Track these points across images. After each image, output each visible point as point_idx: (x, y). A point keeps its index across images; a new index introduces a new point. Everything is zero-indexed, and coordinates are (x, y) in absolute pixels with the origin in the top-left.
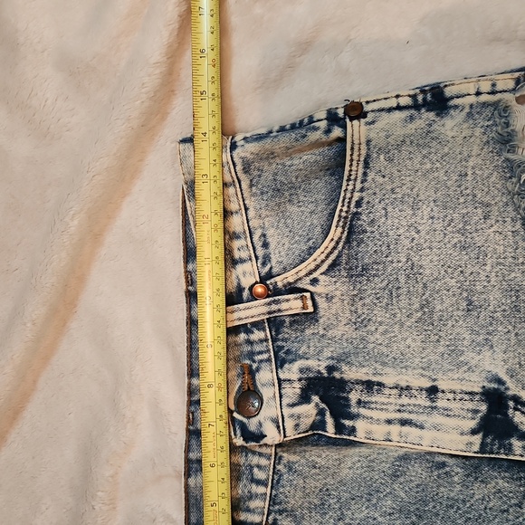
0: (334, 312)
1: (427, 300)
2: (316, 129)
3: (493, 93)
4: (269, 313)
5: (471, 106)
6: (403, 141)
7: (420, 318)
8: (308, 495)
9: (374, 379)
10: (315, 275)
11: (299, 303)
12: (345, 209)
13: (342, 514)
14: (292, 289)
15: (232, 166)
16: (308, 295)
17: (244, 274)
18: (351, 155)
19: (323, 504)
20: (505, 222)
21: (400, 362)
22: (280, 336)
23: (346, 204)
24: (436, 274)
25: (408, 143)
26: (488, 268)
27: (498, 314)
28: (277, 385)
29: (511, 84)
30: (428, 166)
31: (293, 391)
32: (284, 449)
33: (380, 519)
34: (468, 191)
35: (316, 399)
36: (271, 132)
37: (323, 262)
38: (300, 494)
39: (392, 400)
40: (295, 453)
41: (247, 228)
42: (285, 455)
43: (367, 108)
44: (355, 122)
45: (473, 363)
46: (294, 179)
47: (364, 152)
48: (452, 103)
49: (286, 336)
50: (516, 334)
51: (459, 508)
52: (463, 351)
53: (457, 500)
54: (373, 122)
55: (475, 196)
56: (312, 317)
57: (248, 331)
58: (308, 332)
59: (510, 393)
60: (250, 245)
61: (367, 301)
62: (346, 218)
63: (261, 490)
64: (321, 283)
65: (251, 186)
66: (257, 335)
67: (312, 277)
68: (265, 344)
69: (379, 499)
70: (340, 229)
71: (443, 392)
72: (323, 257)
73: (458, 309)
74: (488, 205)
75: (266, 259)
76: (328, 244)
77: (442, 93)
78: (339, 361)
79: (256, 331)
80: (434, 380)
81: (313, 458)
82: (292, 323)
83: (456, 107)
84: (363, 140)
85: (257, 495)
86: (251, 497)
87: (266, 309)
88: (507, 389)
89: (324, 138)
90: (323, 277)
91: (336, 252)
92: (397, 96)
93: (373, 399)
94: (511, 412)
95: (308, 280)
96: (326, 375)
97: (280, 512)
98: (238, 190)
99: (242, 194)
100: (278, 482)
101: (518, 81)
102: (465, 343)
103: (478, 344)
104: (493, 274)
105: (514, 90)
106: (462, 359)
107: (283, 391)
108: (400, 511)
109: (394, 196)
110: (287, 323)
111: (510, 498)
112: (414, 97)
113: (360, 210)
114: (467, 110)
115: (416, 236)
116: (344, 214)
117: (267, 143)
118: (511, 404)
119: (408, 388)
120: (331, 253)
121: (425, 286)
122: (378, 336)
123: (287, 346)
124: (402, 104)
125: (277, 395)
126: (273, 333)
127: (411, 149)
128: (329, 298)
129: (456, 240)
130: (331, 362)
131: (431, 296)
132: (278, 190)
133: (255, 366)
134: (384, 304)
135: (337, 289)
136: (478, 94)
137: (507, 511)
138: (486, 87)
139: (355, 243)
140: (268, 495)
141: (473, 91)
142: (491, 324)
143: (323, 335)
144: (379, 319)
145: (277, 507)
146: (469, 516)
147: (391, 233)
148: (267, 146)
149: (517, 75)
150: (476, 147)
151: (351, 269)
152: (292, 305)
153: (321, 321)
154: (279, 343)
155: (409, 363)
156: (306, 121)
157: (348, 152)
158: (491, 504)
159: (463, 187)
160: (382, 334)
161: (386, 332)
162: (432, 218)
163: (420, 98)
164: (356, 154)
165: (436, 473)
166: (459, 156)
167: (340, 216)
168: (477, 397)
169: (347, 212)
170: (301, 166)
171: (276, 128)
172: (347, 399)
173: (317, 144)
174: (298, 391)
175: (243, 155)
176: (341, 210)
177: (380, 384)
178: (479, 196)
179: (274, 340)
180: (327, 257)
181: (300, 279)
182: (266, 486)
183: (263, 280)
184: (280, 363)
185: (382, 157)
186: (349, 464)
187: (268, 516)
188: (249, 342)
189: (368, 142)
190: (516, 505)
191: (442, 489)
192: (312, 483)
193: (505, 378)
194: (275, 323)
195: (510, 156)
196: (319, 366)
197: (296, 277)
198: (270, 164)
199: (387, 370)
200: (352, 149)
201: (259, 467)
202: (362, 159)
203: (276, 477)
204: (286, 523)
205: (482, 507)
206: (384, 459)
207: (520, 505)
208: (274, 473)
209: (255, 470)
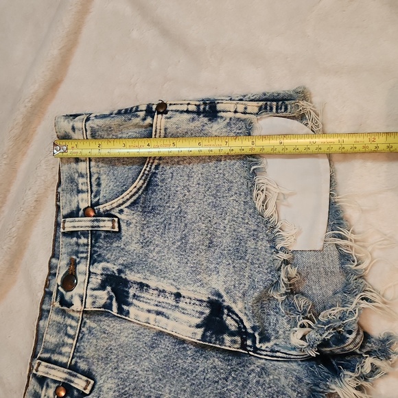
0: (130, 233)
1: (186, 236)
2: (137, 116)
3: (244, 113)
4: (92, 227)
5: (231, 119)
6: (187, 133)
7: (179, 246)
8: (98, 350)
9: (144, 282)
10: (122, 207)
11: (110, 224)
12: (148, 169)
13: (118, 365)
14: (108, 214)
16: (116, 219)
17: (82, 200)
18: (155, 135)
19: (107, 358)
20: (240, 195)
21: (162, 274)
22: (97, 244)
23: (149, 166)
24: (194, 219)
25: (190, 134)
26: (226, 222)
27: (225, 252)
28: (87, 275)
29: (256, 110)
31: (96, 281)
32: (88, 316)
33: (140, 372)
34: (221, 171)
35: (109, 288)
36: (112, 114)
37: (128, 200)
38: (93, 349)
39: (153, 297)
40: (94, 321)
41: (88, 172)
42: (88, 321)
43: (169, 108)
44: (160, 116)
45: (205, 281)
48: (219, 114)
49: (101, 245)
50: (234, 267)
51: (188, 376)
52: (200, 272)
53: (187, 371)
54: (170, 118)
55: (224, 175)
56: (117, 235)
57: (79, 237)
58: (115, 245)
59: (225, 304)
60: (89, 183)
61: (151, 229)
62: (147, 175)
63: (70, 341)
64: (125, 213)
66: (83, 240)
67: (120, 208)
68: (86, 247)
69: (141, 360)
70: (142, 181)
71: (184, 297)
72: (128, 197)
73: (203, 244)
74: (231, 182)
75: (98, 193)
76: (132, 189)
77: (215, 107)
78: (126, 267)
79: (83, 238)
80: (178, 289)
81: (105, 327)
82: (105, 237)
83: (222, 117)
84: (163, 128)
85: (67, 344)
86: (64, 345)
87: (90, 224)
88: (224, 301)
89: (141, 123)
90: (126, 209)
91: (137, 195)
92: (189, 104)
93: (143, 295)
94: (225, 316)
95: (117, 209)
96: (117, 274)
97: (80, 357)
100: (82, 338)
101: (260, 108)
102: (203, 267)
103: (210, 270)
104: (228, 226)
105: (257, 114)
106: (198, 277)
107: (90, 280)
109: (179, 166)
110: (102, 237)
111: (221, 373)
112: (198, 106)
113: (157, 171)
114: (228, 121)
115: (187, 193)
116: (146, 172)
118: (226, 311)
119: (164, 291)
120: (134, 195)
121: (186, 225)
122: (155, 254)
123: (100, 251)
124: (190, 109)
125: (86, 281)
126: (93, 242)
128: (128, 224)
129: (210, 200)
130: (120, 267)
131: (188, 232)
133: (78, 260)
134: (160, 233)
135: (133, 218)
136: (236, 112)
137: (218, 382)
138: (241, 108)
139: (150, 192)
140: (74, 345)
141: (233, 110)
142: (220, 257)
143: (123, 249)
144: (157, 243)
145: (78, 354)
146: (193, 382)
147: (172, 189)
148: (107, 122)
149: (261, 103)
151: (145, 207)
152: (106, 224)
153: (123, 238)
154: (96, 249)
155: (167, 275)
156: (134, 109)
158: (209, 376)
159: (218, 168)
160: (158, 253)
162: (199, 184)
163: (202, 107)
164: (158, 135)
165: (177, 347)
167: (144, 173)
168: (204, 304)
169: (149, 171)
171: (116, 112)
172: (128, 293)
173: (137, 126)
174: (100, 281)
175: (92, 125)
176: (145, 170)
177: (148, 286)
178: (226, 175)
179: (92, 246)
180: (131, 197)
181: (113, 208)
182: (74, 339)
183: (93, 206)
184: (93, 262)
186: (126, 334)
187: (72, 359)
188: (78, 244)
189: (166, 129)
190: (224, 378)
191: (180, 361)
192: (101, 343)
193: (223, 293)
194: (95, 234)
196: (113, 268)
197: (111, 207)
198: (109, 134)
199: (153, 277)
200: (156, 131)
201: (71, 326)
203: (81, 335)
204: (83, 366)
205: (203, 377)
206: (147, 334)
207: (226, 379)
208: (79, 332)
209: (69, 328)
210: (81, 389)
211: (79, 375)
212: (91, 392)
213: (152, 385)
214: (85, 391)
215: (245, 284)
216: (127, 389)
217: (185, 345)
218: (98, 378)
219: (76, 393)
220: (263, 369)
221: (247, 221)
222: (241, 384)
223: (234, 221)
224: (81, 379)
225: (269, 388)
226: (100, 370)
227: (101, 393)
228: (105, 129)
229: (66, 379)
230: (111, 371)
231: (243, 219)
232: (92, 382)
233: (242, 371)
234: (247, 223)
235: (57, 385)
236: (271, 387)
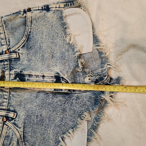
0: (23, 57)
1: (43, 55)
2: (21, 14)
3: (59, 8)
4: (9, 57)
5: (54, 10)
6: (39, 17)
7: (41, 59)
8: (17, 102)
9: (30, 74)
10: (19, 48)
11: (15, 55)
13: (25, 106)
14: (14, 52)
15: (1, 22)
16: (17, 53)
17: (4, 48)
18: (28, 20)
19: (20, 104)
20: (62, 37)
21: (36, 70)
22: (11, 64)
23: (27, 32)
24: (46, 48)
25: (40, 18)
26: (57, 48)
28: (9, 75)
29: (63, 6)
30: (45, 23)
31: (13, 77)
32: (12, 90)
33: (33, 107)
34: (54, 30)
35: (18, 79)
36: (11, 14)
37: (21, 45)
38: (15, 102)
39: (35, 79)
40: (14, 92)
41: (5, 37)
42: (12, 92)
43: (32, 9)
44: (29, 12)
45: (52, 70)
46: (16, 26)
47: (30, 19)
48: (50, 9)
49: (13, 64)
50: (62, 63)
51: (51, 105)
52: (50, 67)
53: (50, 103)
54: (32, 13)
55: (55, 31)
56: (18, 59)
57: (4, 62)
58: (18, 63)
59: (61, 76)
60: (5, 41)
61: (31, 55)
64: (20, 50)
65: (6, 27)
66: (6, 63)
67: (18, 49)
68: (7, 65)
69: (33, 103)
70: (25, 38)
71: (46, 77)
72: (21, 44)
73: (50, 57)
74: (58, 33)
75: (9, 45)
76: (22, 41)
77: (49, 7)
78: (23, 70)
79: (6, 62)
80: (43, 74)
81: (18, 93)
83: (51, 10)
84: (30, 17)
85: (5, 102)
86: (3, 102)
87: (8, 56)
88: (60, 75)
89: (22, 16)
90: (21, 49)
91: (24, 43)
92: (39, 7)
93: (31, 79)
94: (61, 81)
95: (17, 49)
96: (20, 73)
97: (10, 106)
98: (3, 28)
99: (4, 29)
100: (10, 99)
101: (65, 5)
102: (51, 65)
103: (54, 66)
104: (58, 49)
105: (64, 7)
106: (50, 68)
107: (10, 76)
108: (38, 106)
109: (38, 31)
110: (13, 60)
111: (62, 102)
112: (42, 7)
113: (30, 34)
114: (53, 11)
115: (42, 40)
116: (26, 34)
117: (10, 17)
118: (61, 79)
119: (38, 76)
120: (23, 43)
121: (43, 51)
122: (33, 64)
123: (13, 66)
124: (39, 9)
125: (9, 77)
126: (10, 63)
127: (41, 19)
128: (22, 54)
129: (51, 41)
130: (21, 70)
131: (44, 53)
132: (12, 29)
133: (5, 70)
134: (34, 56)
135: (24, 52)
136: (56, 8)
137: (62, 105)
138: (58, 6)
139: (29, 41)
140: (8, 102)
141: (55, 7)
142: (56, 61)
143: (21, 64)
144: (33, 59)
145: (9, 105)
146: (53, 107)
147: (37, 39)
148: (9, 17)
149: (65, 4)
150: (55, 19)
151: (28, 47)
152: (14, 56)
153: (21, 60)
154: (11, 65)
155: (38, 70)
156: (19, 12)
157: (27, 19)
158: (58, 103)
159: (53, 29)
160: (34, 63)
161: (35, 62)
162: (46, 36)
163: (44, 8)
164: (29, 20)
165: (46, 96)
166: (51, 21)
168: (53, 78)
169: (27, 34)
170: (18, 23)
172: (25, 79)
174: (14, 77)
175: (4, 19)
177: (32, 75)
179: (10, 64)
180: (22, 44)
181: (16, 49)
182: (7, 99)
183: (8, 50)
184: (10, 70)
185: (35, 21)
186: (26, 95)
187: (7, 107)
188: (4, 65)
189: (31, 17)
190: (64, 103)
191: (47, 100)
192: (18, 99)
193: (60, 73)
194: (10, 60)
195: (62, 22)
196: (18, 71)
197: (15, 49)
198: (11, 22)
199: (33, 72)
201: (5, 95)
202: (30, 21)
203: (10, 98)
204: (12, 109)
205: (56, 104)
206: (34, 93)
207: (65, 104)
208: (9, 97)
209: (5, 96)
210: (12, 117)
211: (11, 112)
212: (16, 117)
213: (38, 111)
214: (14, 117)
215: (67, 68)
216: (29, 114)
217: (49, 95)
218: (18, 112)
219: (10, 119)
220: (77, 97)
221: (65, 46)
222: (70, 104)
223: (60, 47)
224: (12, 113)
225: (80, 104)
226: (18, 109)
227: (20, 117)
228: (9, 20)
229: (6, 114)
230: (23, 109)
231: (63, 46)
232: (16, 114)
233: (70, 100)
234: (65, 47)
235: (3, 117)
236: (81, 103)
